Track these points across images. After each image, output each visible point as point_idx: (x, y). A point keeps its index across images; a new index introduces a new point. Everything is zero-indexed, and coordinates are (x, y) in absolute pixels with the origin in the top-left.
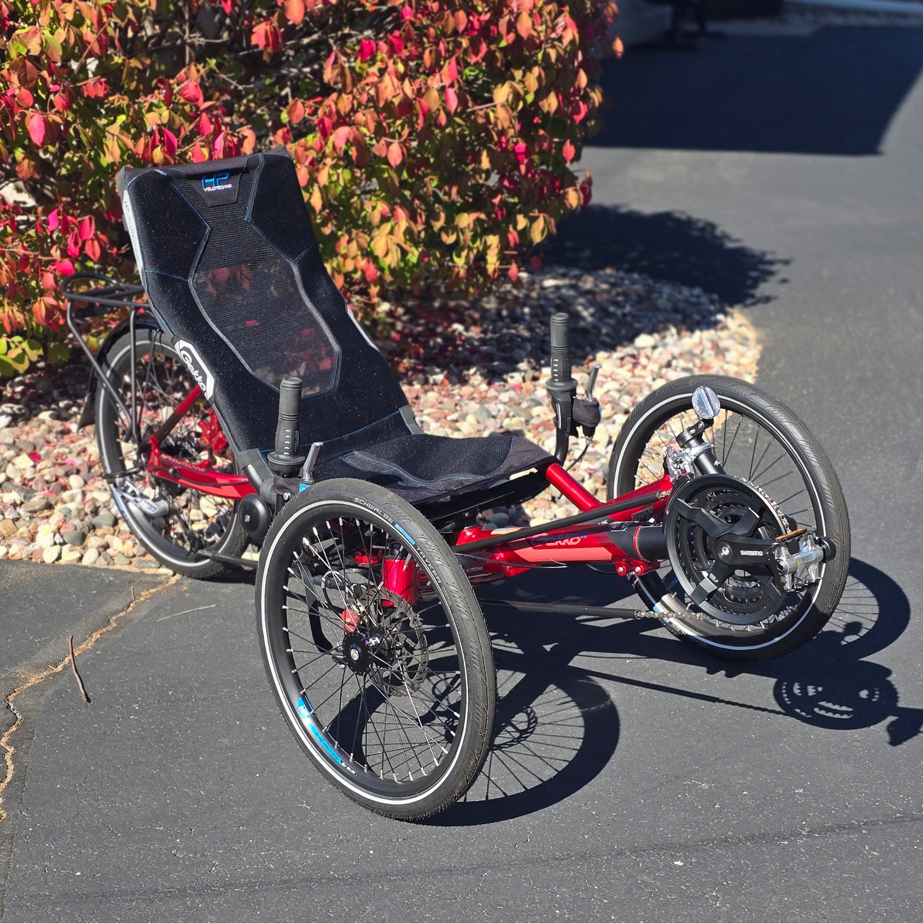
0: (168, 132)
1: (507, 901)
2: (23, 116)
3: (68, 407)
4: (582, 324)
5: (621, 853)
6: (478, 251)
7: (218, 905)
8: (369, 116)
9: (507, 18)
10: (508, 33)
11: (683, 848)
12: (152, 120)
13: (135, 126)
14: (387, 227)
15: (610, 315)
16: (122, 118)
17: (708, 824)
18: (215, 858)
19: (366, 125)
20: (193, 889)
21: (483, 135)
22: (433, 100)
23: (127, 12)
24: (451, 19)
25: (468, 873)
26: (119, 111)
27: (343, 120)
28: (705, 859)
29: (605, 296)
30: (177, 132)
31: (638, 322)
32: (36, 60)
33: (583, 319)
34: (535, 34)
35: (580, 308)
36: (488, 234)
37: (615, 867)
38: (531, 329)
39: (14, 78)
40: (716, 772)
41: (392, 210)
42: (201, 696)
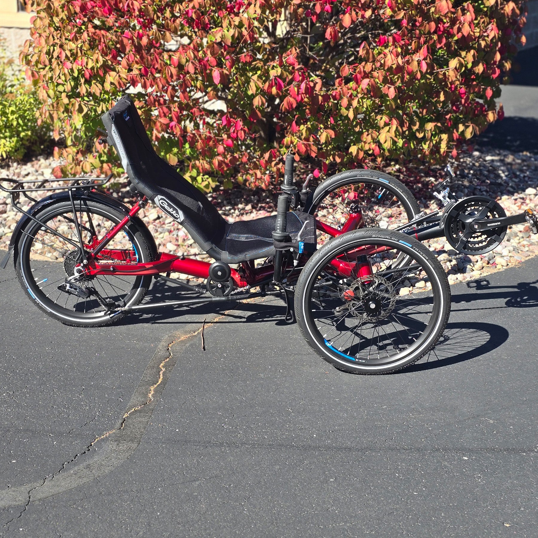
0: (279, 80)
1: (373, 467)
2: (211, 70)
3: (230, 210)
4: (499, 181)
5: (438, 450)
6: (436, 142)
7: (236, 452)
8: (380, 74)
9: (458, 25)
10: (458, 33)
11: (471, 451)
12: (273, 73)
13: (265, 76)
14: (387, 128)
15: (516, 176)
16: (259, 72)
17: (487, 441)
18: (241, 430)
19: (378, 78)
20: (227, 443)
21: (443, 83)
22: (414, 66)
23: (264, 21)
24: (427, 25)
25: (359, 451)
26: (258, 69)
27: (366, 75)
28: (480, 458)
29: (517, 166)
30: (284, 80)
31: (531, 181)
32: (220, 44)
33: (501, 177)
34: (472, 34)
35: (500, 172)
36: (442, 134)
37: (433, 457)
38: (471, 182)
39: (209, 52)
40: (499, 415)
41: (391, 120)
42: (256, 353)
